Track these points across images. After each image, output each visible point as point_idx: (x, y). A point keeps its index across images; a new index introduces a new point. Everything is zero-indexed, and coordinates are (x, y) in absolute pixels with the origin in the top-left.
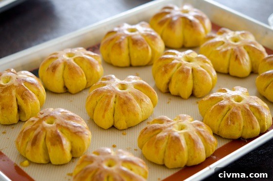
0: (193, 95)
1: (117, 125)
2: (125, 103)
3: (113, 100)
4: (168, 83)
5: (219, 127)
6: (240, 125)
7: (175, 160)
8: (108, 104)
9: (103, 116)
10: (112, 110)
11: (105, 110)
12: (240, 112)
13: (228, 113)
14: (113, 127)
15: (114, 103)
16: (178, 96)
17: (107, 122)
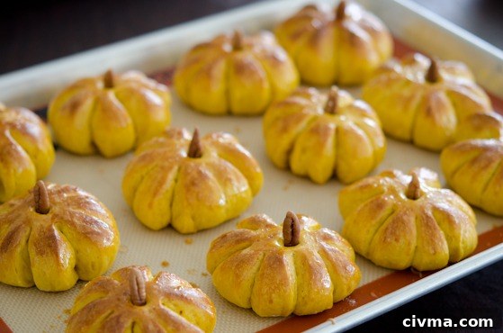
0: (335, 177)
1: (177, 224)
2: (193, 184)
3: (171, 176)
4: (289, 152)
5: (370, 244)
6: (409, 244)
7: (271, 302)
8: (162, 183)
9: (150, 205)
10: (169, 195)
11: (155, 194)
12: (413, 219)
13: (390, 220)
14: (170, 228)
15: (173, 182)
16: (306, 178)
17: (157, 217)
